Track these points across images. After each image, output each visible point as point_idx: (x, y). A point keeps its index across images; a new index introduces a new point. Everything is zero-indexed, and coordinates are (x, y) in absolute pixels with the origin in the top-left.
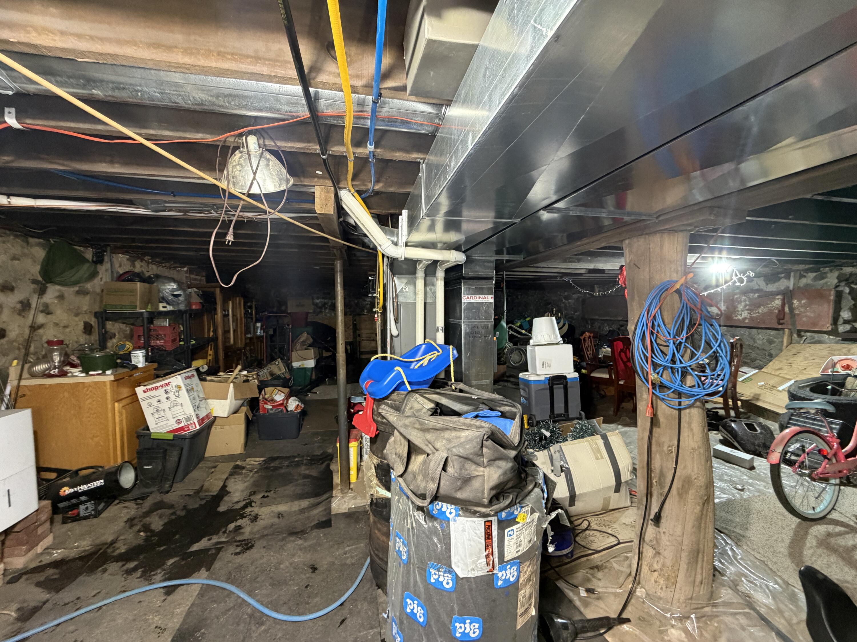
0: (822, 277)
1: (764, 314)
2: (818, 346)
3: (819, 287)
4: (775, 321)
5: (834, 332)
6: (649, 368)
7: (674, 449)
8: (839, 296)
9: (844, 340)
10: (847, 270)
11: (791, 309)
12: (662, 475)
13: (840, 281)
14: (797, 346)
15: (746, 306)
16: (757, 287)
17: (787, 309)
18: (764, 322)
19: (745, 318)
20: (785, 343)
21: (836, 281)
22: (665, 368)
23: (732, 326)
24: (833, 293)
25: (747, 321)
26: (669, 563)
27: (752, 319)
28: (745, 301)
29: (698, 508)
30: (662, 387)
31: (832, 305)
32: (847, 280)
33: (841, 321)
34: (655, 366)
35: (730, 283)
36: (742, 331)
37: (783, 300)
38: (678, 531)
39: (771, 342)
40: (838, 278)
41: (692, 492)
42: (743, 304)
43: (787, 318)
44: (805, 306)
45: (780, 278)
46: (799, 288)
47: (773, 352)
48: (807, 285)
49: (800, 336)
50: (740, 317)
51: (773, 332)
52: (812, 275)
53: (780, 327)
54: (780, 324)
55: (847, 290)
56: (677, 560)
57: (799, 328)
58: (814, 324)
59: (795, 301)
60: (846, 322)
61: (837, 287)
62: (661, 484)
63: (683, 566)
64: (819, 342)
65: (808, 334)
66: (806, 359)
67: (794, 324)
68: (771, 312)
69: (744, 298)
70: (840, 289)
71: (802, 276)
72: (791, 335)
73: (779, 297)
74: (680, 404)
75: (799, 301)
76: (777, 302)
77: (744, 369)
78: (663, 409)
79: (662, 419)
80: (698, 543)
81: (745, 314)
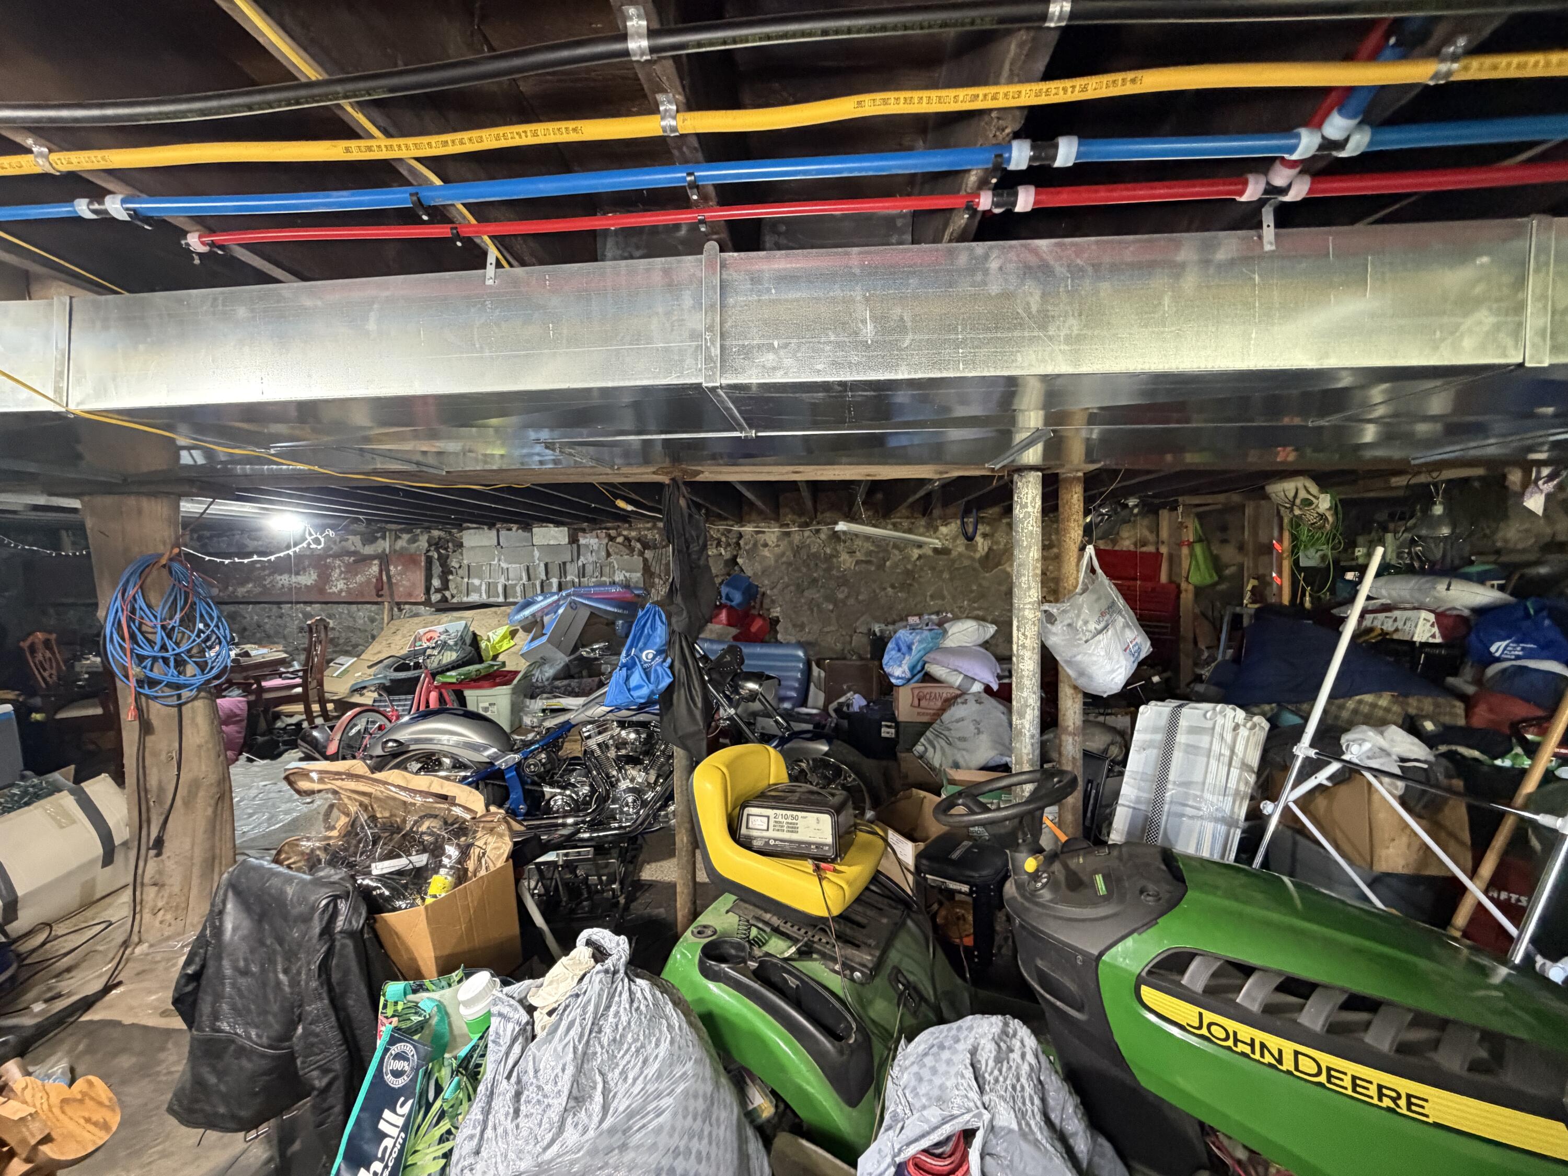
0: (414, 540)
1: (361, 585)
2: (416, 620)
3: (412, 551)
4: (374, 592)
5: (427, 603)
6: (128, 662)
7: (175, 755)
8: (429, 560)
9: (439, 610)
10: (436, 533)
11: (389, 577)
12: (161, 789)
13: (430, 545)
14: (396, 622)
15: (341, 572)
16: (353, 548)
17: (384, 578)
18: (363, 595)
19: (341, 591)
20: (386, 621)
21: (426, 545)
22: (155, 659)
23: (326, 603)
24: (423, 558)
25: (343, 594)
26: (176, 889)
27: (349, 591)
28: (339, 566)
29: (210, 811)
30: (153, 683)
31: (423, 574)
32: (436, 544)
33: (433, 590)
34: (141, 659)
35: (304, 545)
36: (341, 608)
37: (380, 566)
38: (187, 846)
39: (372, 620)
40: (428, 542)
41: (201, 794)
42: (337, 571)
43: (386, 587)
44: (400, 574)
45: (376, 539)
46: (395, 551)
47: (375, 632)
48: (402, 548)
49: (400, 610)
50: (334, 589)
51: (374, 607)
52: (406, 537)
53: (379, 600)
54: (379, 596)
55: (436, 556)
56: (187, 879)
57: (397, 600)
58: (410, 595)
59: (392, 568)
60: (438, 591)
61: (428, 551)
62: (159, 801)
63: (195, 881)
64: (417, 615)
65: (407, 607)
66: (404, 636)
67: (392, 595)
68: (368, 581)
69: (338, 562)
70: (430, 554)
71: (398, 538)
72: (391, 609)
73: (376, 562)
74: (179, 697)
75: (396, 567)
76: (375, 569)
77: (341, 659)
78: (158, 712)
79: (155, 722)
80: (213, 848)
81: (341, 585)
